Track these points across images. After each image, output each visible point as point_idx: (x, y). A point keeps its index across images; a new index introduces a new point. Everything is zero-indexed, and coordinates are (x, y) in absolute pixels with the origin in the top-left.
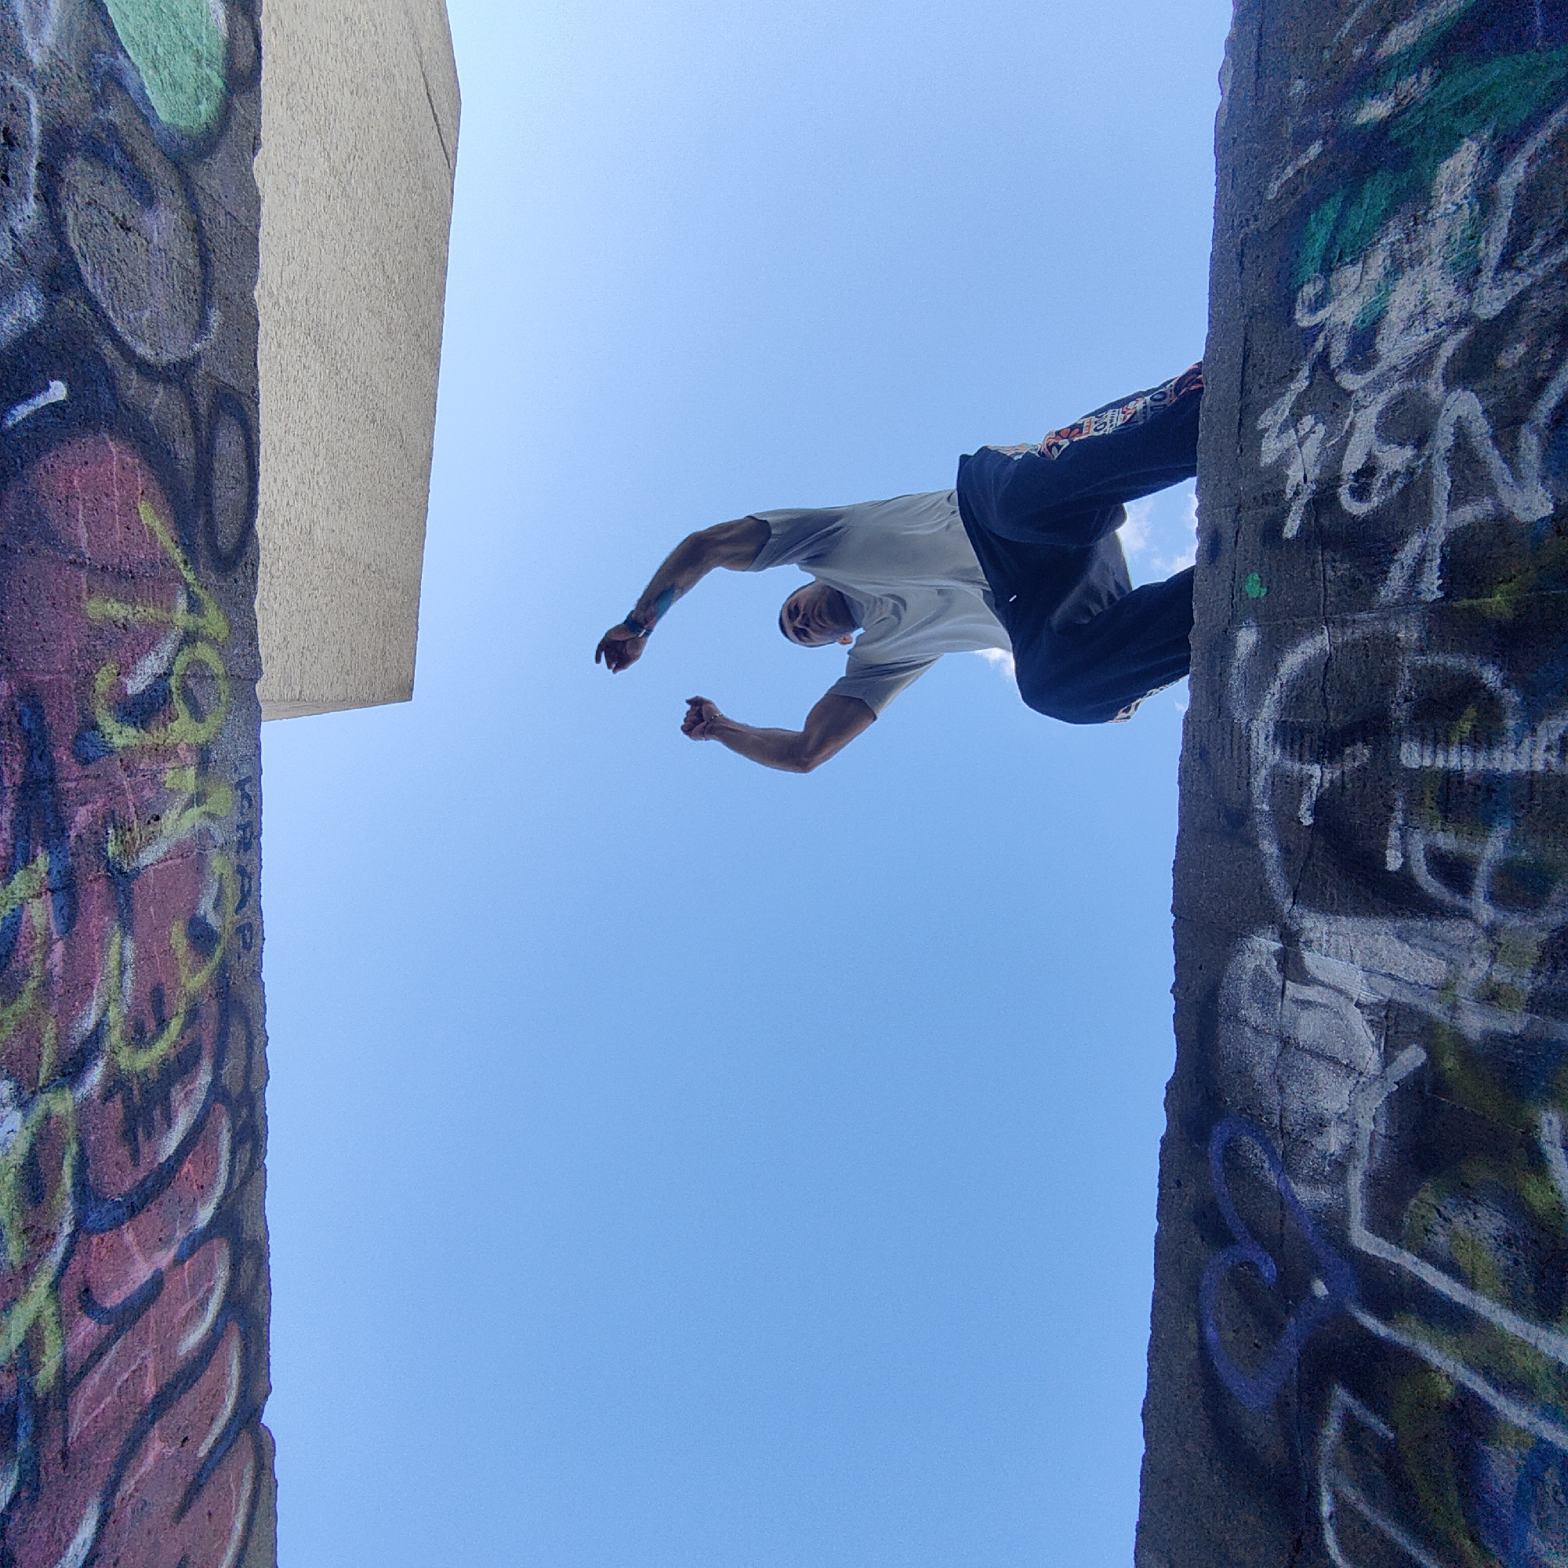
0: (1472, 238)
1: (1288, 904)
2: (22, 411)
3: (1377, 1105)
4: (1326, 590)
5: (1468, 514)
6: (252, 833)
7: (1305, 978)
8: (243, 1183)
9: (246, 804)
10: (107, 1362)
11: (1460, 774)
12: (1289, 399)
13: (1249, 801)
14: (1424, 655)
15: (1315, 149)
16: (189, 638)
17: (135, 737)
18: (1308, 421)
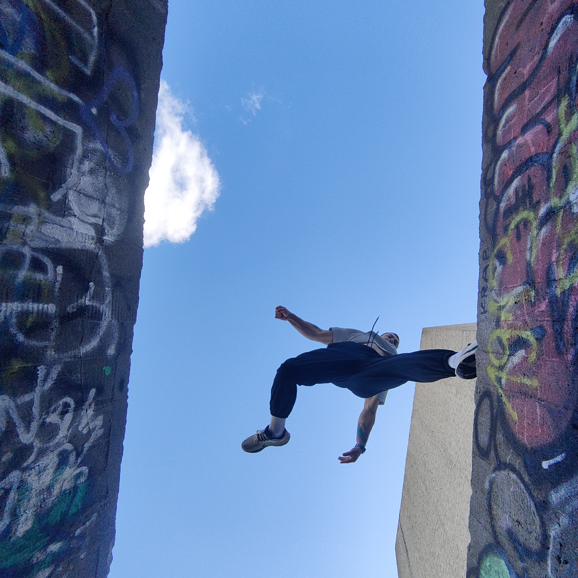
0: (20, 500)
1: (100, 253)
2: (559, 458)
3: (70, 179)
4: (81, 370)
5: (27, 398)
6: (481, 294)
7: (95, 226)
8: (490, 165)
9: (483, 305)
10: (542, 105)
11: (34, 301)
12: (91, 440)
13: (113, 291)
14: (45, 345)
15: (78, 532)
16: (501, 368)
17: (523, 334)
18: (85, 432)
